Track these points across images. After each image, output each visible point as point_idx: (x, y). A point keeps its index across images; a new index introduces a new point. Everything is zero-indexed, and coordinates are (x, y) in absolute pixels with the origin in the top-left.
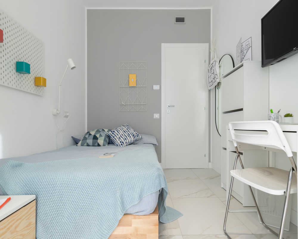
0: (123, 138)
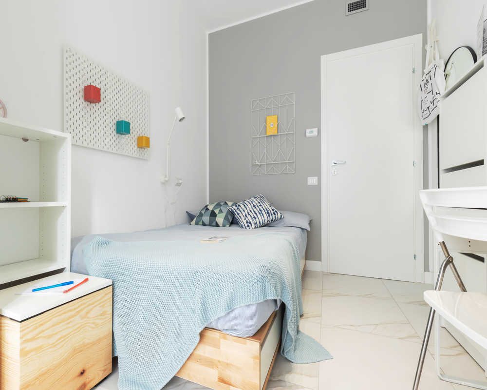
0: (251, 216)
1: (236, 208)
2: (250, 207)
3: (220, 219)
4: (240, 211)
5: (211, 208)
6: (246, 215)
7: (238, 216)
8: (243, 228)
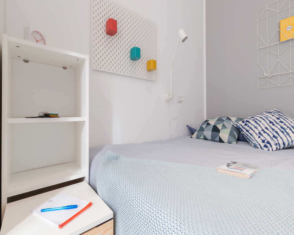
1: (243, 124)
2: (264, 124)
3: (224, 135)
4: (250, 128)
5: (212, 122)
6: (260, 133)
7: (247, 133)
8: (258, 148)
